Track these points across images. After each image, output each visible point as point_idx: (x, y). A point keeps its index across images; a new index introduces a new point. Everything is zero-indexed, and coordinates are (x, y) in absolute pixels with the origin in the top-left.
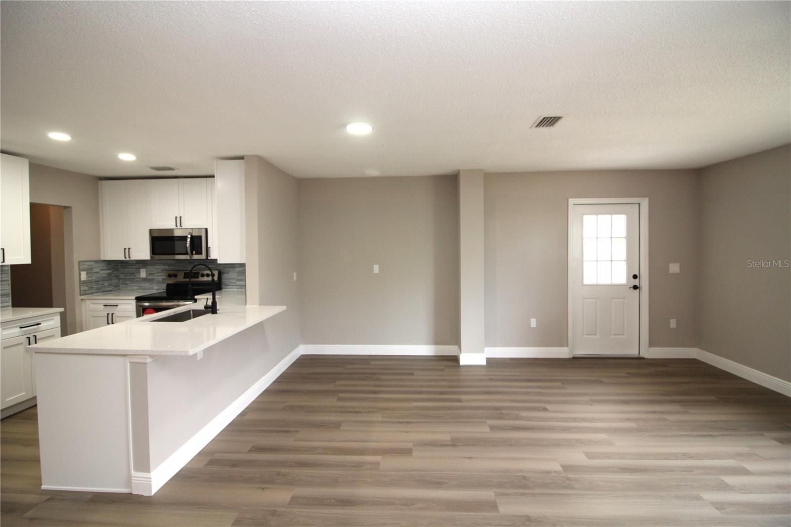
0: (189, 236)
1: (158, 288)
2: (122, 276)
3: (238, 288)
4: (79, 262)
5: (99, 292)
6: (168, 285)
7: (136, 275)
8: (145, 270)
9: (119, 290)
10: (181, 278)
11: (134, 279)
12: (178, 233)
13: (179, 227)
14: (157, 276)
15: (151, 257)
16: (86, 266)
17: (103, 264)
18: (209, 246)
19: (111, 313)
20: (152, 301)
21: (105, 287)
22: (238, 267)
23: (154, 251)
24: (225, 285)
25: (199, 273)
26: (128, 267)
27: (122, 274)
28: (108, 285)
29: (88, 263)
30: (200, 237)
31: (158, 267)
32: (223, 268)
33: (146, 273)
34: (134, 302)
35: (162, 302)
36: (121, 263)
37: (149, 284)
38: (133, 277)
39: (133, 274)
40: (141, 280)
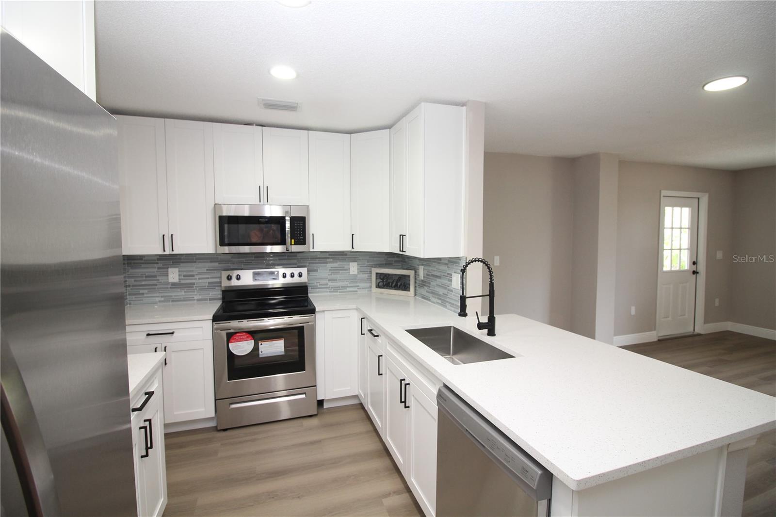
0: (288, 218)
2: (131, 281)
3: (330, 292)
7: (158, 278)
8: (180, 270)
10: (248, 281)
11: (156, 285)
13: (264, 202)
14: (199, 279)
15: (216, 248)
18: (312, 232)
22: (330, 262)
23: (222, 240)
24: (312, 288)
26: (143, 265)
27: (129, 277)
31: (200, 265)
32: (309, 263)
33: (179, 275)
34: (208, 324)
36: (128, 260)
37: (183, 293)
38: (155, 282)
39: (155, 276)
40: (169, 286)
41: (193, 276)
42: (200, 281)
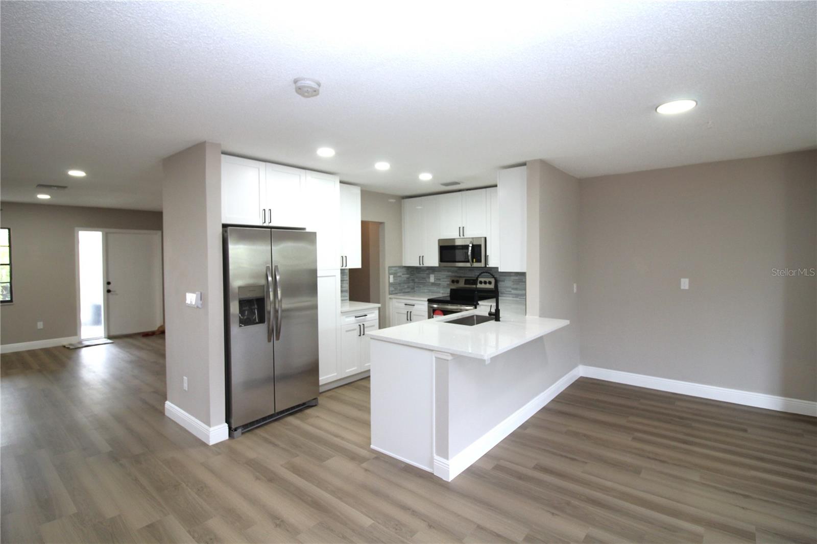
0: (471, 245)
1: (443, 292)
2: (416, 280)
3: (513, 297)
4: (389, 267)
5: (401, 293)
6: (452, 290)
7: (427, 279)
8: (433, 275)
9: (415, 291)
10: (462, 284)
11: (425, 283)
12: (458, 243)
13: (462, 237)
14: (444, 281)
15: (439, 264)
16: (393, 271)
17: (404, 269)
18: (487, 254)
19: (409, 311)
20: (440, 304)
21: (405, 289)
22: (513, 276)
23: (442, 259)
24: (501, 294)
25: (477, 280)
26: (421, 272)
27: (417, 278)
28: (407, 288)
29: (394, 269)
30: (480, 246)
31: (443, 273)
33: (435, 279)
34: (426, 303)
35: (448, 305)
36: (416, 269)
37: (436, 288)
38: (425, 281)
39: (425, 278)
40: (430, 284)
41: (440, 279)
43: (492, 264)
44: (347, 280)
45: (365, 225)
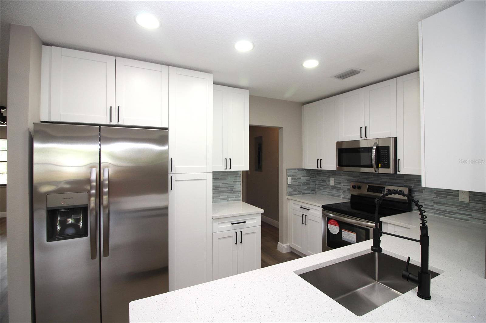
0: (375, 147)
1: (343, 196)
2: (317, 182)
4: (287, 169)
5: (300, 194)
6: (353, 197)
7: (327, 182)
8: (333, 179)
9: (315, 193)
10: (364, 191)
11: (326, 186)
12: (363, 145)
13: (364, 137)
14: (343, 185)
15: (337, 168)
16: (292, 173)
17: (304, 172)
18: (398, 158)
19: (305, 214)
20: (335, 213)
21: (305, 190)
23: (340, 162)
25: (384, 187)
26: (322, 175)
27: (317, 180)
28: (307, 189)
29: (293, 171)
30: (388, 148)
31: (344, 177)
32: (415, 185)
33: (335, 182)
34: (321, 209)
35: (344, 216)
36: (317, 171)
37: (336, 192)
38: (325, 184)
39: (325, 181)
40: (331, 187)
41: (340, 183)
42: (344, 187)
43: (404, 170)
44: (240, 181)
45: (253, 129)
